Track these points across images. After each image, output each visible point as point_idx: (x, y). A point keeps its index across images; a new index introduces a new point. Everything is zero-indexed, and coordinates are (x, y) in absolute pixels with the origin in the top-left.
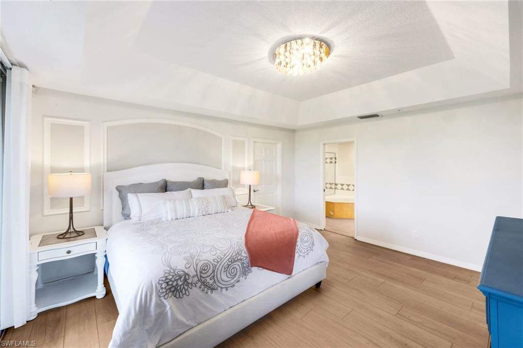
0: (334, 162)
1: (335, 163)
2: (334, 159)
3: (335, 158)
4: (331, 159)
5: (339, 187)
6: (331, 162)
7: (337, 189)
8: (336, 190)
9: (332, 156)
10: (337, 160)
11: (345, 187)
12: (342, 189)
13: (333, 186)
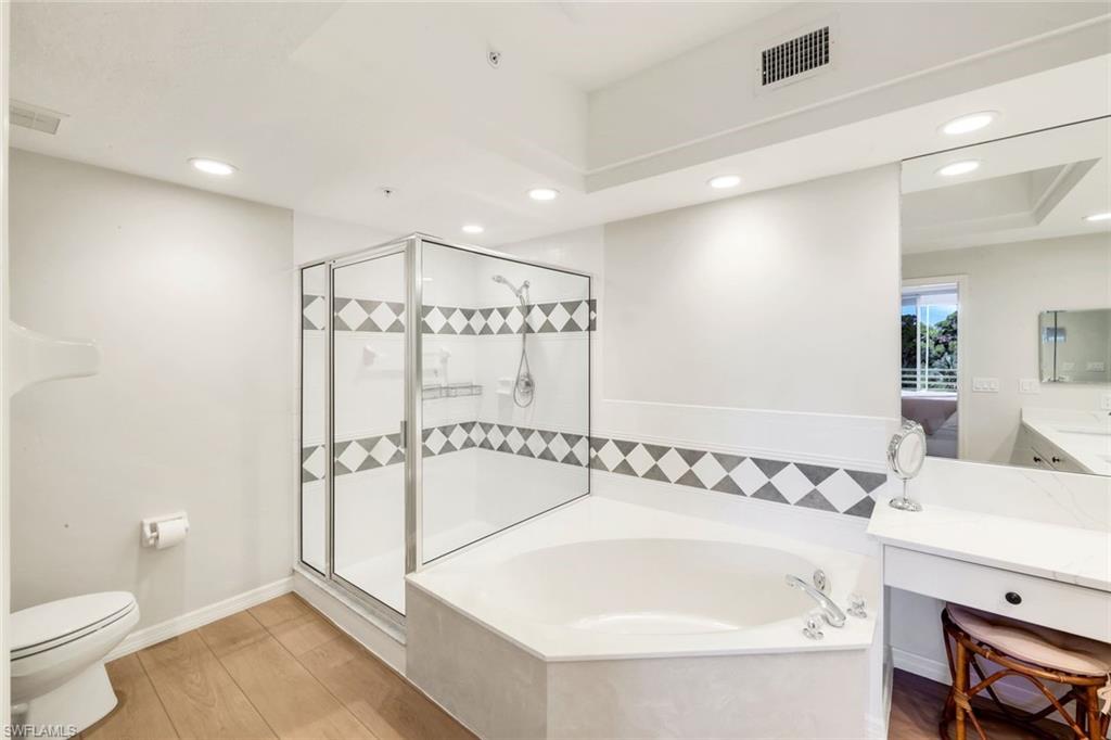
0: (584, 325)
1: (591, 326)
2: (584, 307)
3: (592, 304)
4: (571, 307)
5: (611, 456)
6: (571, 326)
7: (604, 468)
8: (594, 472)
9: (575, 290)
10: (599, 315)
11: (641, 460)
12: (625, 468)
13: (581, 450)
